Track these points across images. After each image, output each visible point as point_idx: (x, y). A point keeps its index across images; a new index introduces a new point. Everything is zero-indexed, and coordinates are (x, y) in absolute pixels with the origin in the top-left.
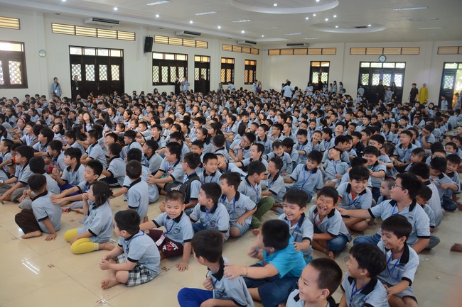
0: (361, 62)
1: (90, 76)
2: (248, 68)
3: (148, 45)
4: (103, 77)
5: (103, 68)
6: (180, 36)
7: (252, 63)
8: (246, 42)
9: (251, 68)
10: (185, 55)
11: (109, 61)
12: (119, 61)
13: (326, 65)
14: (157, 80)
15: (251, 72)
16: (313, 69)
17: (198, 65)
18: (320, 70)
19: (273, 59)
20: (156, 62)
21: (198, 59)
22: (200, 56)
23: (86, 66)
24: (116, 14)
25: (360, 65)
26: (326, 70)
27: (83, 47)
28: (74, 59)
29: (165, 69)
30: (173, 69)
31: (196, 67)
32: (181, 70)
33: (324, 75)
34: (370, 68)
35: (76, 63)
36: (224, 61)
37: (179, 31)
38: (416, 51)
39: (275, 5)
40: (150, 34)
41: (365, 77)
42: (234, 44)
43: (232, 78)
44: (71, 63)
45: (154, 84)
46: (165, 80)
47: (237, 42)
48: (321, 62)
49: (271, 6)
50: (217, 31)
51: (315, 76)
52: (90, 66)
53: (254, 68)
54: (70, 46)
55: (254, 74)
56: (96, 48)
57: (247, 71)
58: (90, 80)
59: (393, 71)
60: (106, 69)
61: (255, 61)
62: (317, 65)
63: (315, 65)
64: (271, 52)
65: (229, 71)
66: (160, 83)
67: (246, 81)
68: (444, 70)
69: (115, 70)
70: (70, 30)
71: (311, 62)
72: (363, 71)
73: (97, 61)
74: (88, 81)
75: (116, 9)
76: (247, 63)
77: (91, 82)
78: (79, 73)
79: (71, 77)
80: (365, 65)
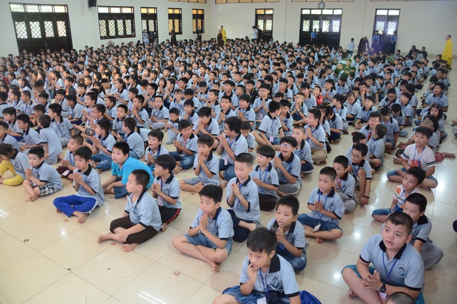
0: (302, 9)
1: (36, 34)
2: (196, 17)
4: (50, 33)
5: (48, 25)
7: (200, 12)
9: (199, 17)
10: (131, 7)
11: (54, 17)
12: (64, 17)
13: (270, 12)
14: (104, 34)
15: (199, 21)
16: (258, 17)
17: (145, 16)
18: (265, 17)
20: (102, 16)
21: (144, 11)
22: (147, 8)
23: (31, 23)
25: (301, 11)
26: (271, 16)
27: (24, 4)
28: (17, 17)
29: (111, 23)
30: (120, 22)
32: (128, 22)
33: (269, 22)
34: (310, 15)
35: (19, 21)
36: (171, 12)
41: (306, 23)
43: (180, 28)
44: (14, 21)
45: (102, 38)
46: (112, 33)
48: (265, 9)
51: (261, 23)
52: (35, 23)
53: (202, 17)
54: (10, 3)
55: (202, 23)
57: (195, 20)
58: (36, 37)
59: (330, 18)
60: (51, 25)
61: (203, 10)
62: (262, 12)
63: (259, 12)
64: (218, 1)
65: (177, 21)
66: (108, 37)
68: (376, 16)
69: (61, 25)
71: (256, 9)
72: (304, 17)
73: (42, 18)
74: (35, 39)
76: (195, 12)
77: (38, 39)
78: (24, 30)
79: (17, 35)
80: (306, 12)
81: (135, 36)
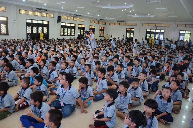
0: (147, 29)
1: (35, 31)
3: (59, 20)
5: (40, 28)
6: (72, 16)
8: (100, 19)
9: (102, 30)
10: (75, 24)
11: (43, 26)
12: (47, 26)
13: (133, 30)
15: (102, 32)
16: (127, 31)
17: (80, 28)
18: (131, 32)
19: (112, 27)
20: (62, 27)
21: (80, 26)
22: (81, 25)
23: (33, 27)
24: (45, 7)
25: (146, 30)
26: (133, 32)
27: (32, 20)
28: (28, 24)
29: (66, 30)
30: (69, 30)
31: (79, 29)
32: (73, 30)
33: (132, 34)
35: (29, 26)
36: (91, 27)
37: (72, 14)
38: (169, 25)
39: (109, 5)
40: (60, 15)
41: (148, 35)
42: (95, 20)
44: (27, 26)
45: (61, 35)
46: (66, 34)
47: (96, 19)
48: (130, 29)
49: (107, 5)
50: (87, 14)
51: (128, 34)
52: (35, 27)
53: (103, 30)
54: (26, 19)
55: (103, 33)
56: (37, 20)
57: (100, 31)
58: (34, 33)
59: (159, 33)
61: (104, 27)
63: (128, 30)
64: (111, 24)
66: (64, 35)
67: (100, 36)
68: (180, 33)
69: (45, 29)
70: (27, 12)
71: (127, 28)
72: (147, 33)
73: (38, 25)
75: (45, 5)
76: (100, 28)
78: (30, 30)
79: (27, 31)
80: (148, 30)
81: (75, 36)
